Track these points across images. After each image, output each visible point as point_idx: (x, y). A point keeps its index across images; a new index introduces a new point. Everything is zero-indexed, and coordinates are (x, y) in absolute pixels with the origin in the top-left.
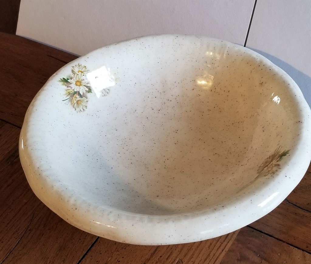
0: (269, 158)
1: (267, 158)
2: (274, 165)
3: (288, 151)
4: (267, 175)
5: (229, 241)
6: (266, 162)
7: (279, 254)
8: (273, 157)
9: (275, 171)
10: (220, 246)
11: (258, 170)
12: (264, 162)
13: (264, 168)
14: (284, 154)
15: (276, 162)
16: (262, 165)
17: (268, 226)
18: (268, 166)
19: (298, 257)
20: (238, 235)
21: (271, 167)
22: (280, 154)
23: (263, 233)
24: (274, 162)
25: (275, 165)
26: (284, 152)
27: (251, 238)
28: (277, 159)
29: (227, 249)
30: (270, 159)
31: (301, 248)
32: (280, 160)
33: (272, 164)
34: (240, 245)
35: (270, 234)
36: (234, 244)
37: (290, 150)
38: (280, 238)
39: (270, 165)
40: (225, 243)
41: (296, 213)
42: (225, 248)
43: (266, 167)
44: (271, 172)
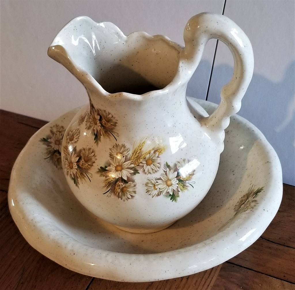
0: (244, 197)
1: (242, 197)
2: (251, 202)
3: (262, 188)
4: (246, 210)
5: (213, 277)
6: (242, 201)
7: (260, 285)
8: (248, 196)
9: (254, 206)
10: (205, 282)
11: (234, 209)
12: (239, 202)
13: (241, 205)
14: (259, 191)
15: (252, 198)
16: (238, 204)
17: (246, 260)
18: (245, 203)
19: (278, 286)
20: (220, 271)
21: (249, 203)
22: (255, 191)
23: (243, 267)
24: (250, 199)
25: (253, 201)
26: (258, 189)
27: (232, 273)
28: (253, 196)
29: (212, 284)
30: (246, 198)
31: (279, 278)
32: (256, 197)
33: (249, 201)
34: (223, 280)
35: (249, 267)
36: (217, 279)
37: (264, 187)
38: (258, 270)
39: (246, 202)
40: (210, 279)
41: (270, 248)
42: (210, 283)
43: (242, 205)
44: (250, 207)
